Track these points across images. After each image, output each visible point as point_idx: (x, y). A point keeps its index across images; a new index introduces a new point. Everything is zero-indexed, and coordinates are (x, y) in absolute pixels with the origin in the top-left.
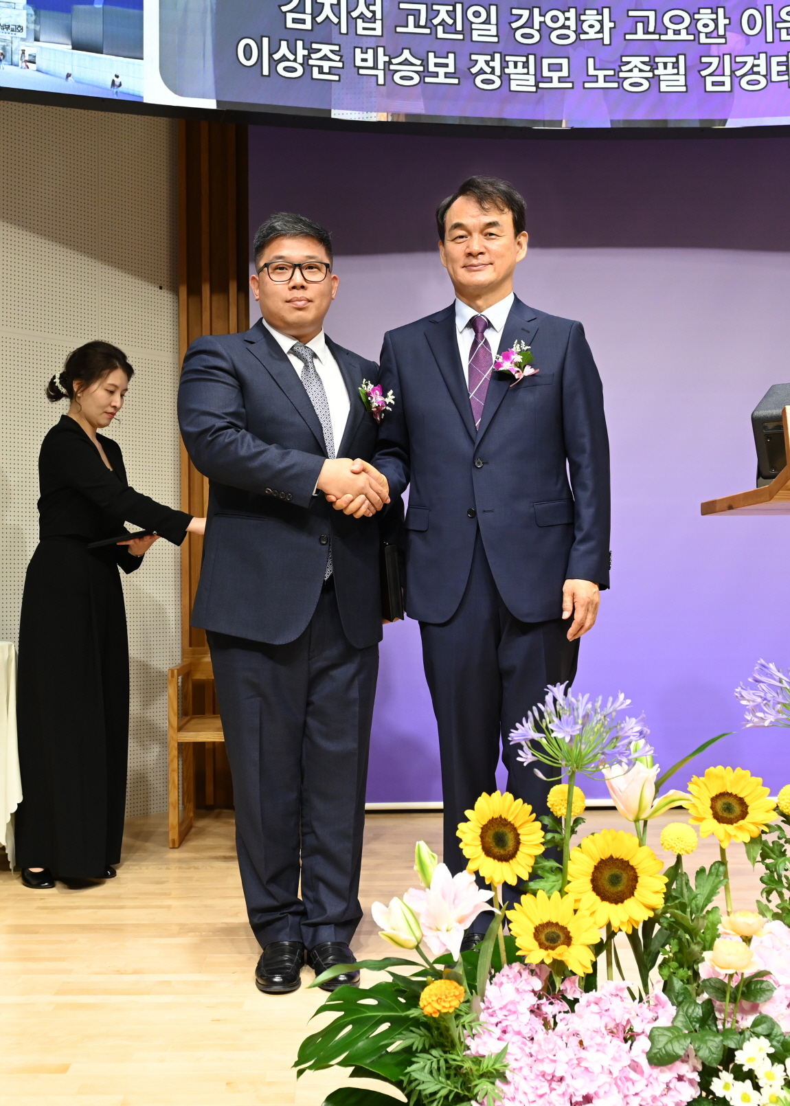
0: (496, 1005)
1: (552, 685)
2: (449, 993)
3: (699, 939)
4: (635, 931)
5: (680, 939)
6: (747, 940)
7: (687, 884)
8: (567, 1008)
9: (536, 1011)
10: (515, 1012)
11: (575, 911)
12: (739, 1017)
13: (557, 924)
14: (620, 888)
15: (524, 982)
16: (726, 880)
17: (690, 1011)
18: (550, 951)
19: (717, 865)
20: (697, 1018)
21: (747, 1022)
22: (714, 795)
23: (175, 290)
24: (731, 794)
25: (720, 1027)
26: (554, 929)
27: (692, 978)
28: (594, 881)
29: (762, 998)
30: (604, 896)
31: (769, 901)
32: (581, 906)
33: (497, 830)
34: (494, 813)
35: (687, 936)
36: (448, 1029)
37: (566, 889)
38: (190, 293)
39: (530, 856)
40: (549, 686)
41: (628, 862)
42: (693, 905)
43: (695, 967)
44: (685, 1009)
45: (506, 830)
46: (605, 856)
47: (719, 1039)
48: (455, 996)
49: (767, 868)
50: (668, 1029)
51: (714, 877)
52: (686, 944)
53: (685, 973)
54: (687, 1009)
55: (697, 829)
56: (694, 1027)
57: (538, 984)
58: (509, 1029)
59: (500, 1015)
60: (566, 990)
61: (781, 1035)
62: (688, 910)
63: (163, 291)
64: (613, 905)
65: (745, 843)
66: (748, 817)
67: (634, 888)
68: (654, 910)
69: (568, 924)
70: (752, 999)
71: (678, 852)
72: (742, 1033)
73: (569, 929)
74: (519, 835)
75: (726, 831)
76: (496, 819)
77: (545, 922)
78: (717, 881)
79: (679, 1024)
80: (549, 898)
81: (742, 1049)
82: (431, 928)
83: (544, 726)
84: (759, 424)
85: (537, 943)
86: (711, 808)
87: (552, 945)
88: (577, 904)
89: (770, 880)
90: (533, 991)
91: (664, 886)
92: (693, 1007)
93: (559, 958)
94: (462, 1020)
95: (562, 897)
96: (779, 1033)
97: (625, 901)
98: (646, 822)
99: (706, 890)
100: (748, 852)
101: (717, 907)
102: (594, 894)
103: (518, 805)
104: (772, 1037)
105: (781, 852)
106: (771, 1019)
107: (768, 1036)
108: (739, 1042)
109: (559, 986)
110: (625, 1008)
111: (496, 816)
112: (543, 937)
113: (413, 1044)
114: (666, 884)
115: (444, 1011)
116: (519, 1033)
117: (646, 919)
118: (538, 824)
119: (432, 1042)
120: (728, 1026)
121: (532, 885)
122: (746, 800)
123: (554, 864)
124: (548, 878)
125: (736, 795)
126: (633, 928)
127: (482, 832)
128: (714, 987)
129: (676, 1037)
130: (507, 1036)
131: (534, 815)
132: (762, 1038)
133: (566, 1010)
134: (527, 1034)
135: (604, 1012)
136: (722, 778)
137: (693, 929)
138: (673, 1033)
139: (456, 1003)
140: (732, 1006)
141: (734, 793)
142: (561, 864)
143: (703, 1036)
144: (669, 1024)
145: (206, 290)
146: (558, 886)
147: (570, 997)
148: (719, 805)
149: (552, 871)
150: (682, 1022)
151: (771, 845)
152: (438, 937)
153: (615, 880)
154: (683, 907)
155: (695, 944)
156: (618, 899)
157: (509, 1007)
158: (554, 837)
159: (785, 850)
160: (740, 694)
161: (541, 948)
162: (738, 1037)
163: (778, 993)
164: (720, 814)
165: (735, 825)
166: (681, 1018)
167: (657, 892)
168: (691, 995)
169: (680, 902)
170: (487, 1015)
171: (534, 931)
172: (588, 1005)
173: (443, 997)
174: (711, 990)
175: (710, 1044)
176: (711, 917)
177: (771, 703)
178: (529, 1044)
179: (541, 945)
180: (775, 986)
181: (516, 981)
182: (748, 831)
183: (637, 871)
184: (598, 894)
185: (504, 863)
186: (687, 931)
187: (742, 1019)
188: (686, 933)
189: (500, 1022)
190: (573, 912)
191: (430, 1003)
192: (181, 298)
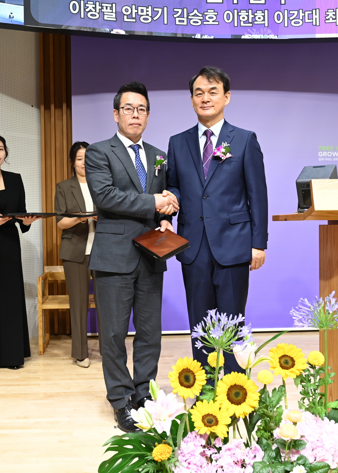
0: (185, 452)
1: (210, 310)
2: (165, 451)
3: (273, 420)
4: (246, 417)
5: (265, 421)
6: (295, 424)
7: (268, 396)
8: (216, 451)
9: (203, 454)
10: (194, 455)
11: (220, 408)
12: (291, 456)
13: (212, 415)
14: (240, 398)
15: (198, 441)
16: (285, 394)
17: (270, 454)
18: (209, 428)
19: (281, 387)
20: (273, 457)
21: (294, 458)
22: (280, 356)
23: (39, 107)
24: (288, 356)
25: (283, 460)
26: (211, 417)
27: (270, 436)
28: (228, 395)
29: (301, 448)
30: (232, 402)
31: (304, 403)
32: (223, 407)
33: (186, 374)
34: (184, 366)
35: (268, 419)
36: (164, 465)
37: (216, 399)
38: (45, 108)
39: (200, 385)
40: (208, 311)
41: (243, 386)
42: (271, 405)
43: (272, 432)
44: (268, 453)
45: (190, 374)
46: (233, 384)
47: (282, 467)
48: (168, 452)
49: (303, 387)
50: (260, 463)
51: (280, 392)
52: (268, 423)
53: (267, 434)
54: (269, 453)
55: (273, 373)
56: (271, 461)
57: (204, 442)
58: (191, 463)
59: (187, 457)
60: (216, 444)
61: (309, 464)
62: (269, 407)
63: (33, 107)
64: (236, 406)
65: (294, 379)
66: (295, 366)
67: (245, 398)
68: (254, 408)
69: (217, 414)
70: (297, 448)
71: (265, 383)
72: (292, 463)
73: (217, 417)
74: (195, 376)
75: (285, 374)
76: (185, 369)
77: (207, 414)
78: (281, 394)
79: (265, 460)
80: (208, 403)
81: (292, 471)
82: (157, 419)
83: (206, 329)
84: (299, 185)
85: (203, 424)
86: (279, 362)
87: (210, 424)
88: (221, 405)
89: (304, 393)
90: (202, 445)
91: (259, 398)
92: (271, 452)
93: (213, 431)
94: (171, 461)
95: (214, 402)
96: (308, 463)
97: (242, 404)
98: (250, 369)
99: (277, 398)
100: (295, 382)
101: (281, 406)
102: (228, 401)
103: (195, 363)
104: (305, 465)
105: (309, 380)
106: (305, 457)
107: (303, 465)
108: (291, 467)
109: (213, 442)
110: (242, 452)
111: (185, 368)
112: (206, 421)
113: (149, 471)
114: (259, 397)
115: (163, 459)
116: (195, 464)
117: (251, 412)
118: (204, 371)
119: (158, 469)
120: (286, 459)
121: (201, 397)
122: (294, 358)
123: (210, 387)
124: (208, 394)
125: (290, 356)
126: (245, 416)
127: (179, 376)
128: (280, 443)
129: (264, 466)
130: (190, 466)
131: (202, 367)
132: (301, 466)
133: (216, 452)
134: (199, 464)
135: (233, 455)
136: (284, 348)
137: (271, 416)
138: (263, 465)
139: (168, 456)
140: (288, 451)
141: (289, 355)
142: (214, 387)
143: (276, 466)
144: (261, 460)
145: (52, 107)
146: (212, 397)
147: (217, 446)
148: (283, 360)
149: (210, 391)
150: (267, 459)
151: (304, 376)
152: (160, 424)
153: (237, 394)
154: (267, 407)
155: (272, 423)
156: (238, 403)
157: (191, 453)
158: (210, 376)
159: (311, 379)
160: (292, 314)
161: (205, 426)
162: (291, 465)
163: (308, 446)
164: (283, 365)
165: (289, 370)
166: (266, 457)
167: (256, 400)
168: (270, 446)
169: (266, 405)
170: (181, 456)
171: (202, 418)
172: (226, 451)
173: (163, 453)
174: (279, 444)
175: (279, 469)
176: (278, 410)
177: (306, 319)
178: (200, 469)
179: (205, 425)
180: (307, 442)
181: (194, 440)
182: (295, 373)
183: (247, 390)
184: (230, 401)
185: (189, 389)
186: (268, 416)
187: (292, 456)
188: (268, 417)
189: (187, 460)
190: (219, 409)
191: (157, 456)
192: (41, 111)
